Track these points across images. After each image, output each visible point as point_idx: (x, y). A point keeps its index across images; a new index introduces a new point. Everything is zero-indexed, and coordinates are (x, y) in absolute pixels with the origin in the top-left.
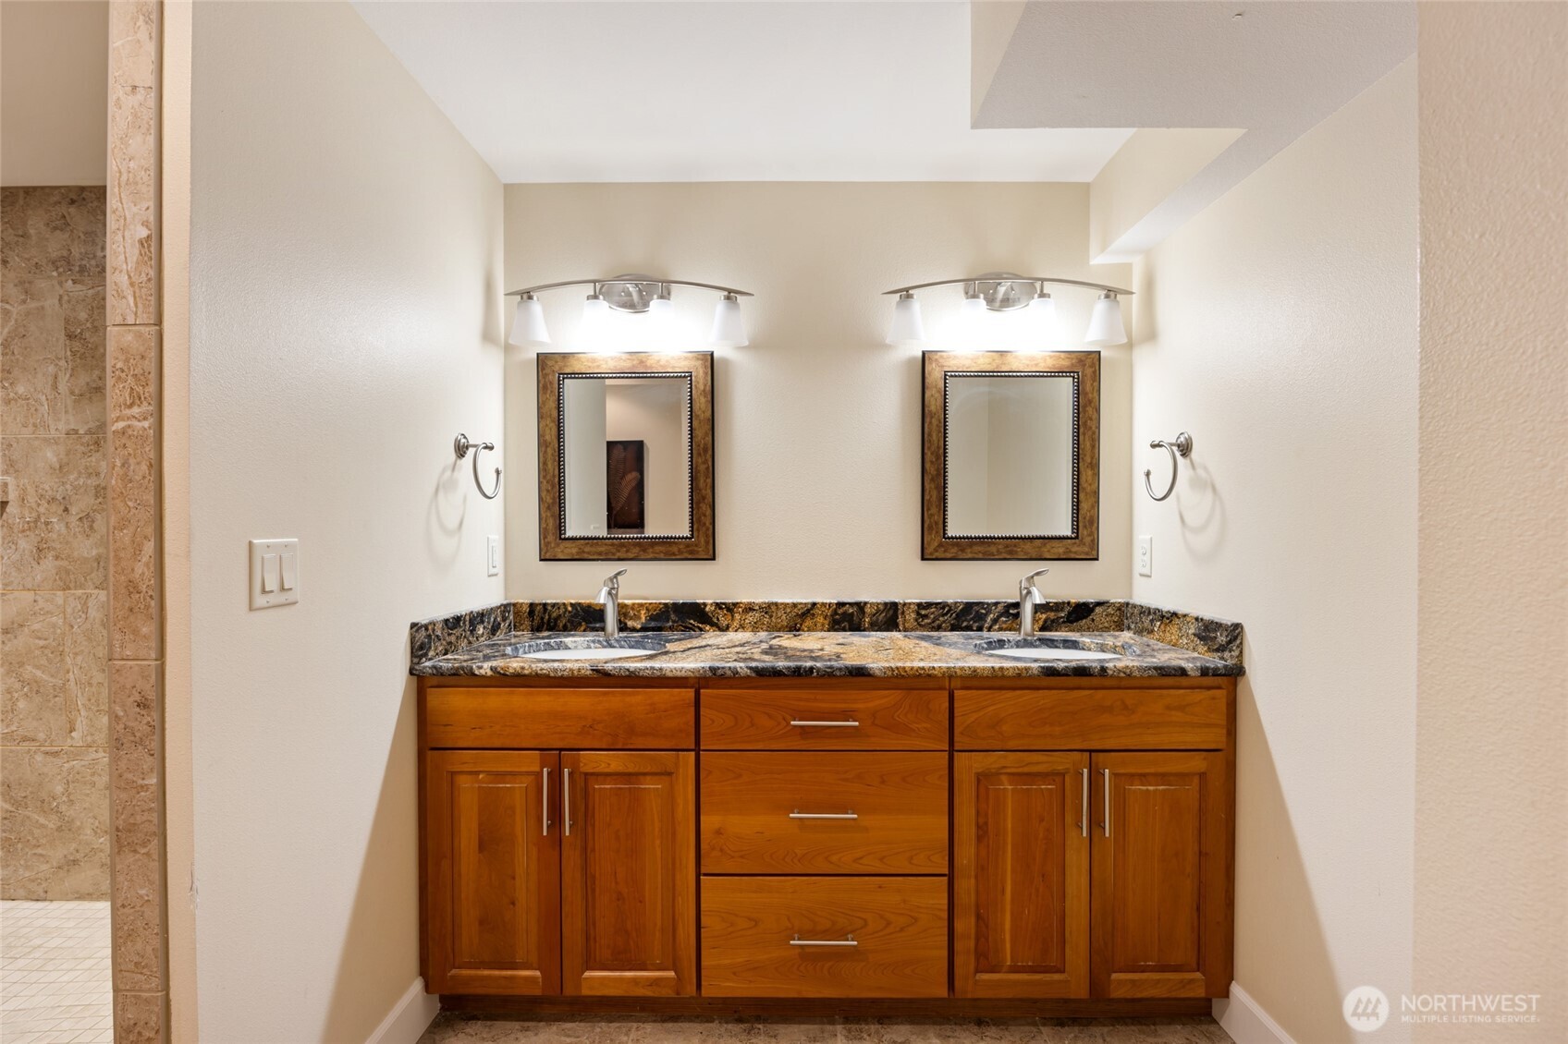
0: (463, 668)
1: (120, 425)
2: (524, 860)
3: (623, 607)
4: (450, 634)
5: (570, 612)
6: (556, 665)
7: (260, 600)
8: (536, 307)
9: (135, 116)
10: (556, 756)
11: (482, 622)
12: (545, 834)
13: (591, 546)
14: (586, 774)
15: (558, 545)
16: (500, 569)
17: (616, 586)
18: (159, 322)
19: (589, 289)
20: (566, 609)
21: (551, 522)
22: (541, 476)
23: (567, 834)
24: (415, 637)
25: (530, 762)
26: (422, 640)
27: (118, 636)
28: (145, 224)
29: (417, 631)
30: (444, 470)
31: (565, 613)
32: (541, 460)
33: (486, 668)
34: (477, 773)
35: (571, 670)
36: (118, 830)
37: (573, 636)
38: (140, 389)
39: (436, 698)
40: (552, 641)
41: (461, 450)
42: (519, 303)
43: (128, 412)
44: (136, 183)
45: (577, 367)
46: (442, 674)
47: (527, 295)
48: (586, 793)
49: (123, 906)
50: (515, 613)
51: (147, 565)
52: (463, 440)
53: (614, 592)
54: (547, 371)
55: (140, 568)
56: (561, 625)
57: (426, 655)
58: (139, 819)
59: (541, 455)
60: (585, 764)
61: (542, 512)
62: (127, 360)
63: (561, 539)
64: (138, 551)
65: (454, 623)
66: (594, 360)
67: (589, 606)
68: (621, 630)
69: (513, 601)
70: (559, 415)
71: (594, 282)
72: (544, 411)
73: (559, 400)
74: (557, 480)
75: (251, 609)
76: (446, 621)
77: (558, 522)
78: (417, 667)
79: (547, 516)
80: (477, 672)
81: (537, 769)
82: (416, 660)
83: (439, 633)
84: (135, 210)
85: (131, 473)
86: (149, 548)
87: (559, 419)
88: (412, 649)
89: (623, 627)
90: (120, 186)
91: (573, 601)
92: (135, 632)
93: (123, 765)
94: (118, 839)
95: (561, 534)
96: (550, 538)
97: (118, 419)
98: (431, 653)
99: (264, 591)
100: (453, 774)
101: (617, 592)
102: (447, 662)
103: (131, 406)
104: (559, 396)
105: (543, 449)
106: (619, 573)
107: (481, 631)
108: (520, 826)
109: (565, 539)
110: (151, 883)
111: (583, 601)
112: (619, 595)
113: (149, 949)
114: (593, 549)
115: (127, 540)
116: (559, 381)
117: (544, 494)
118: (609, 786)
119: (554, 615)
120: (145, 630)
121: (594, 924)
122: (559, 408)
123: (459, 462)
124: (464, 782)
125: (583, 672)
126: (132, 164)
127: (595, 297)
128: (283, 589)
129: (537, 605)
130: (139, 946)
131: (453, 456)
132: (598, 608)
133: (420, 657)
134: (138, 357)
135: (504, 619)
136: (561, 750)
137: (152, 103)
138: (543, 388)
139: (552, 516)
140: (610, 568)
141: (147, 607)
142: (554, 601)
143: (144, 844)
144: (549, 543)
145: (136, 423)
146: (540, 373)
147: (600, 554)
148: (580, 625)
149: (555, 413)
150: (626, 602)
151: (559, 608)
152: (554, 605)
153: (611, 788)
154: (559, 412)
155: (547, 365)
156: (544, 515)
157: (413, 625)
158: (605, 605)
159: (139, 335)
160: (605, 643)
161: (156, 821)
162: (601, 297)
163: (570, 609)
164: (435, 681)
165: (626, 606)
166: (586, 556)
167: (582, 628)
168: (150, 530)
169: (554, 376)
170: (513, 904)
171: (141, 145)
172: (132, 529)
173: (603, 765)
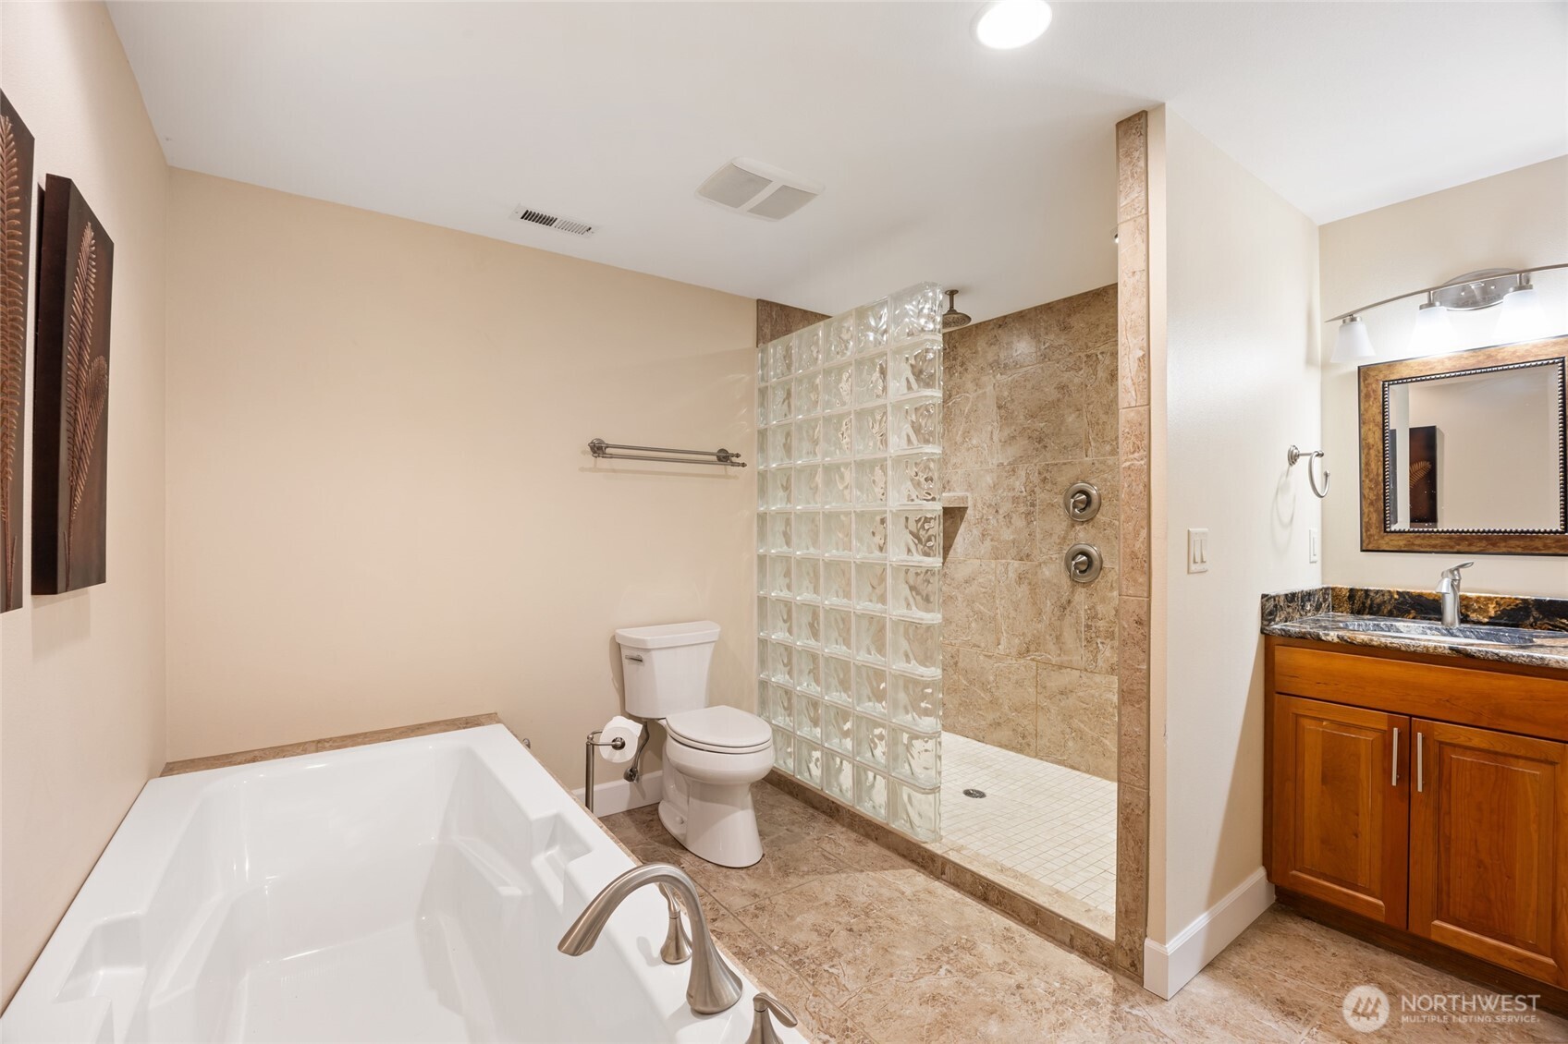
0: (1310, 634)
1: (1127, 464)
2: (1369, 802)
3: (1463, 600)
4: (1289, 606)
5: (1396, 599)
6: (1408, 641)
7: (1193, 567)
8: (1360, 327)
9: (1135, 288)
10: (1408, 722)
11: (1309, 600)
12: (1394, 783)
13: (1423, 539)
14: (1441, 743)
15: (1383, 537)
16: (1318, 558)
17: (1457, 578)
18: (1149, 404)
19: (1424, 299)
20: (1392, 597)
21: (1374, 517)
22: (1363, 476)
23: (1420, 789)
24: (1265, 605)
25: (1380, 720)
26: (1271, 608)
27: (1125, 582)
28: (1141, 349)
29: (1267, 600)
30: (1281, 476)
31: (1390, 600)
32: (1363, 461)
33: (1333, 636)
34: (1322, 720)
35: (1427, 648)
36: (1123, 691)
37: (1400, 621)
38: (1139, 443)
39: (1282, 655)
40: (1382, 623)
41: (1293, 458)
42: (1341, 327)
43: (1132, 456)
44: (1136, 327)
45: (1405, 372)
46: (1290, 636)
47: (1351, 318)
48: (1441, 760)
49: (1125, 735)
50: (1332, 595)
51: (1143, 543)
52: (1295, 451)
53: (1456, 583)
54: (1370, 381)
55: (1138, 545)
56: (1385, 611)
57: (1274, 620)
58: (1136, 687)
59: (1363, 456)
60: (1440, 734)
61: (1364, 508)
62: (1131, 427)
63: (1385, 531)
64: (1137, 534)
65: (1291, 598)
66: (1426, 364)
67: (1420, 596)
68: (1462, 621)
69: (1331, 586)
70: (1384, 419)
71: (1429, 290)
72: (1366, 416)
73: (1384, 405)
74: (1381, 478)
75: (1189, 573)
76: (1286, 595)
77: (1382, 516)
78: (1267, 628)
79: (1369, 511)
80: (1323, 638)
81: (1385, 728)
82: (1266, 623)
83: (1282, 604)
84: (1135, 341)
85: (1133, 491)
86: (1144, 533)
87: (1384, 423)
88: (1263, 614)
89: (1464, 619)
90: (1126, 330)
91: (1400, 590)
92: (1135, 581)
93: (1127, 655)
94: (1123, 697)
95: (1385, 528)
96: (1373, 531)
97: (1126, 460)
98: (1277, 619)
99: (1195, 562)
100: (1297, 716)
101: (1459, 583)
102: (1294, 627)
103: (1134, 452)
104: (1384, 402)
105: (1366, 451)
106: (1462, 566)
107: (1308, 608)
108: (1366, 774)
109: (1391, 532)
110: (1143, 726)
111: (1412, 591)
112: (1461, 587)
113: (1140, 763)
114: (1425, 542)
115: (1131, 528)
116: (1384, 387)
117: (1366, 492)
118: (1469, 759)
119: (1378, 601)
120: (1141, 580)
121: (1448, 881)
122: (1384, 412)
123: (1291, 468)
124: (1308, 725)
125: (1440, 650)
126: (1133, 317)
127: (1431, 304)
128: (1202, 562)
129: (1358, 590)
130: (1134, 760)
131: (1287, 464)
132: (1431, 598)
133: (1270, 621)
134: (1137, 425)
135: (1325, 600)
136: (1411, 716)
137: (1144, 279)
138: (1364, 396)
139: (1375, 511)
140: (1455, 560)
141: (1142, 567)
142: (1378, 589)
143: (1138, 702)
144: (1371, 535)
145: (1136, 462)
146: (1362, 384)
147: (1434, 546)
148: (1409, 613)
149: (1379, 418)
150: (1468, 594)
151: (1383, 595)
152: (1377, 592)
153: (1472, 762)
154: (1384, 416)
155: (1369, 375)
156: (1366, 511)
157: (1264, 596)
158: (1443, 594)
159: (1138, 412)
160: (1445, 632)
161: (1146, 690)
162: (1438, 303)
163: (1396, 596)
164: (1281, 640)
165: (1467, 598)
166: (1416, 548)
167: (1411, 616)
168: (1144, 523)
169: (1378, 384)
170: (1357, 836)
171: (1138, 305)
172: (1134, 522)
173: (1462, 738)
